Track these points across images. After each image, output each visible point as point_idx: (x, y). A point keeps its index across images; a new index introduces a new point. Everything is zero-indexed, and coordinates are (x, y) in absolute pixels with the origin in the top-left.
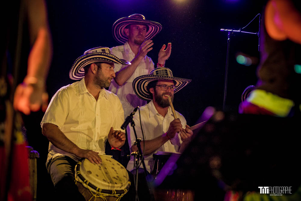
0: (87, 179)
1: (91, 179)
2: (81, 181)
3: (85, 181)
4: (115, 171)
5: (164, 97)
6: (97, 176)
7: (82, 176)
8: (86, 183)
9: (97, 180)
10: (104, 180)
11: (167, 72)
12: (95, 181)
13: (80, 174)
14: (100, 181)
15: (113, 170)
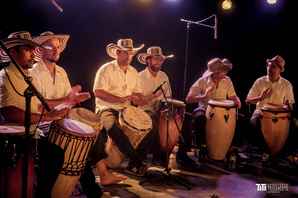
0: (130, 124)
1: (133, 123)
2: (126, 125)
3: (129, 125)
4: (143, 116)
5: (156, 66)
6: (136, 121)
7: (126, 122)
8: (130, 126)
9: (137, 124)
10: (141, 124)
11: (158, 51)
12: (135, 125)
13: (125, 121)
14: (138, 124)
15: (142, 116)
